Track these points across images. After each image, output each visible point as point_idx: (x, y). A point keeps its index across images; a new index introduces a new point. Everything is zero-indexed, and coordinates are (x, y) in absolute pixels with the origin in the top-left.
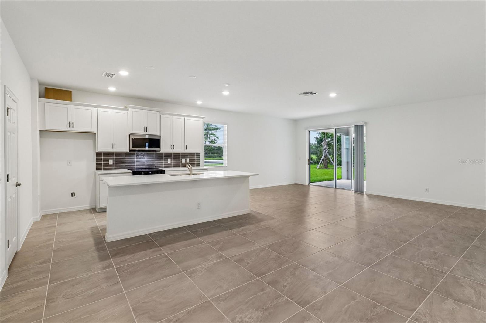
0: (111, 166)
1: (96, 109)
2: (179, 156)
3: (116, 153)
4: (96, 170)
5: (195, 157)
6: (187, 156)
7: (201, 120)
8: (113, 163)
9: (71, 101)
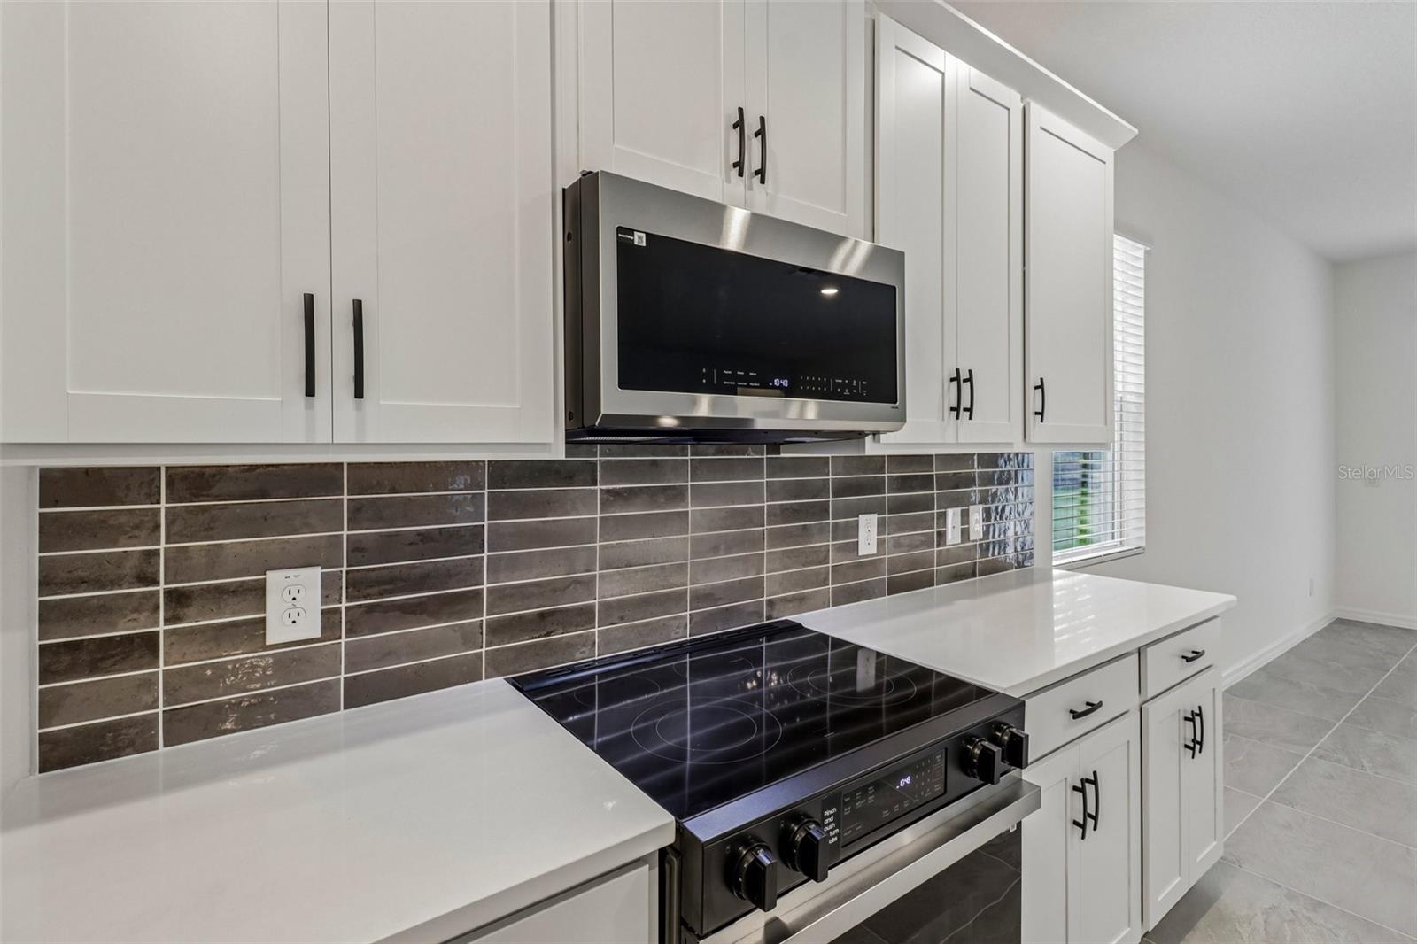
0: (294, 659)
2: (926, 482)
4: (46, 762)
6: (972, 480)
7: (1108, 153)
8: (329, 618)
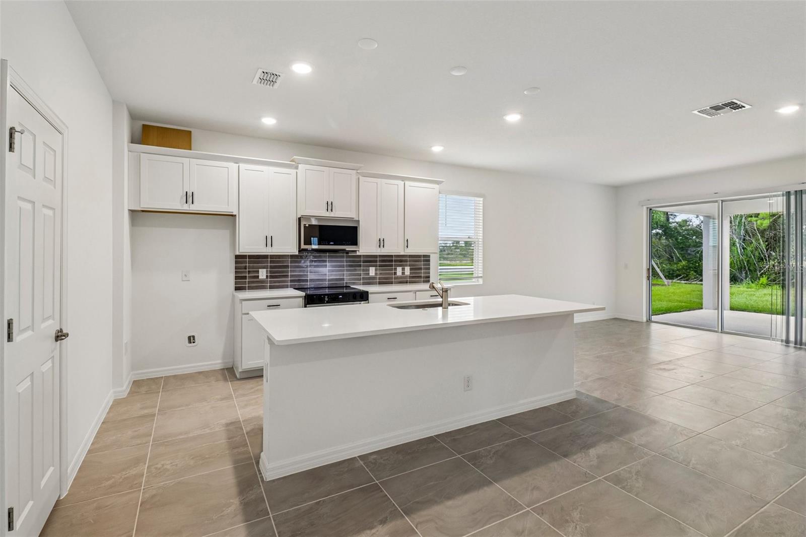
0: (262, 281)
1: (238, 165)
2: (392, 261)
3: (272, 256)
4: (235, 290)
5: (422, 264)
6: (406, 261)
7: (436, 186)
8: (267, 276)
9: (191, 150)
